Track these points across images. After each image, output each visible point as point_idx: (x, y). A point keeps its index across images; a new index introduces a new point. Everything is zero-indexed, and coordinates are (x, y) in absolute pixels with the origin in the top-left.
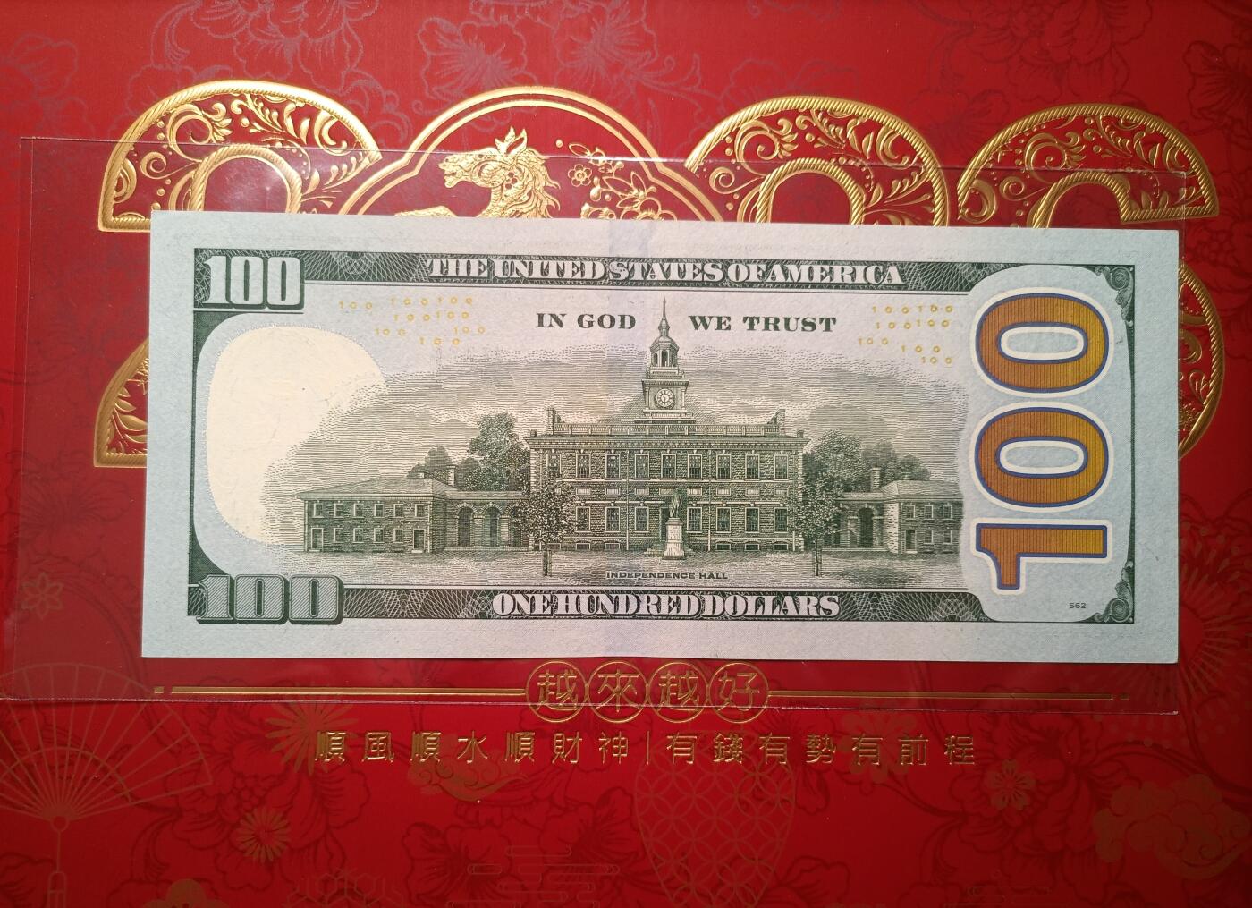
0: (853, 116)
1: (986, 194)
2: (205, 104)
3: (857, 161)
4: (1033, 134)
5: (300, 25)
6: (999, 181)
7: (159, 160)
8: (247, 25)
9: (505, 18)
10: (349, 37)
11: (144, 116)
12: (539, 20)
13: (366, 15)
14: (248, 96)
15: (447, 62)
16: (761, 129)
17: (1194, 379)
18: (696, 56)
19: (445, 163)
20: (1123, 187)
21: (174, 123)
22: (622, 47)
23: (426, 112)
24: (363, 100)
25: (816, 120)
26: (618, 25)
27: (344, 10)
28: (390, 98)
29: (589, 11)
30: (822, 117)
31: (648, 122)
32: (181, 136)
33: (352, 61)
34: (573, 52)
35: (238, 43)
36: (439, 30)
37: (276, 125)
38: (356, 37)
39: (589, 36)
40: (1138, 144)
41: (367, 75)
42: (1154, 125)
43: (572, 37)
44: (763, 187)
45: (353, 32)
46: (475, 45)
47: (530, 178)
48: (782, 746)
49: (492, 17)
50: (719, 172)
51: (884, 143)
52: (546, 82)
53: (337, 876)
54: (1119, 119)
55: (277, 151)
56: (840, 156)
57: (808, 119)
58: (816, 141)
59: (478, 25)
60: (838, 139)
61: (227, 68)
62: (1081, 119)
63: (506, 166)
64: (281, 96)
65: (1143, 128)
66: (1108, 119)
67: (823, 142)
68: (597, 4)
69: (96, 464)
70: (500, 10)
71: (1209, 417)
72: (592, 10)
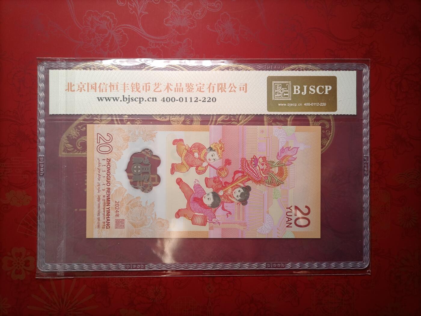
5: (107, 48)
8: (95, 49)
9: (157, 46)
12: (166, 46)
13: (123, 46)
17: (327, 132)
18: (204, 54)
22: (186, 53)
26: (185, 47)
27: (118, 45)
35: (92, 53)
36: (141, 49)
39: (178, 50)
45: (120, 50)
46: (150, 53)
49: (154, 46)
59: (151, 48)
68: (180, 42)
69: (60, 156)
70: (156, 44)
71: (331, 141)
72: (179, 44)
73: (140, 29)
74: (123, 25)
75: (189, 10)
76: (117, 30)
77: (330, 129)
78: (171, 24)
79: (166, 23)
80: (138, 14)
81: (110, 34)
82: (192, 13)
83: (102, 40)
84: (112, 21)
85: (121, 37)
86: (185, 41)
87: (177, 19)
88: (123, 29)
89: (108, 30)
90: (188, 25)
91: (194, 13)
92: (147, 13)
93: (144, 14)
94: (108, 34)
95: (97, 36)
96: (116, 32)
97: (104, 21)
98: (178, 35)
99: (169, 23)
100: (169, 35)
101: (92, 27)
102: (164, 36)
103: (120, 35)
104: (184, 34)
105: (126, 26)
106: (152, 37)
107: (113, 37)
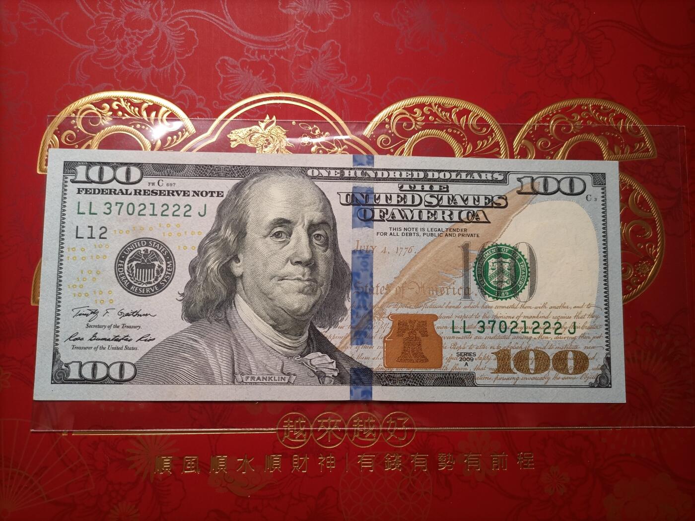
0: (455, 107)
1: (529, 147)
2: (98, 104)
3: (457, 131)
4: (554, 115)
5: (151, 61)
6: (536, 141)
7: (72, 135)
8: (122, 62)
9: (263, 57)
10: (178, 67)
11: (64, 111)
12: (282, 57)
14: (122, 100)
15: (232, 80)
16: (405, 114)
17: (649, 247)
18: (368, 75)
19: (230, 134)
20: (604, 143)
21: (81, 114)
22: (328, 71)
23: (221, 107)
24: (185, 101)
25: (435, 109)
26: (325, 60)
27: (175, 53)
28: (200, 100)
29: (309, 52)
30: (438, 108)
31: (343, 111)
32: (84, 122)
33: (179, 80)
34: (301, 74)
35: (117, 71)
36: (228, 64)
37: (137, 115)
38: (182, 68)
39: (310, 66)
40: (611, 120)
41: (188, 87)
42: (619, 110)
43: (300, 66)
44: (406, 145)
45: (180, 65)
46: (247, 70)
47: (278, 142)
48: (424, 460)
49: (256, 55)
50: (382, 138)
51: (472, 121)
52: (286, 90)
54: (600, 106)
55: (138, 129)
56: (449, 128)
57: (430, 108)
58: (435, 120)
59: (249, 60)
60: (447, 118)
61: (110, 84)
62: (580, 106)
63: (264, 136)
64: (140, 99)
65: (613, 111)
66: (594, 107)
67: (439, 121)
68: (314, 48)
70: (261, 52)
71: (658, 268)
72: (311, 52)
73: (224, 18)
74: (187, 11)
76: (176, 20)
77: (654, 240)
79: (283, 7)
81: (157, 28)
83: (140, 43)
85: (182, 36)
86: (325, 46)
88: (187, 19)
89: (153, 21)
90: (333, 12)
94: (152, 30)
95: (128, 34)
96: (171, 25)
97: (145, 3)
98: (310, 32)
99: (290, 8)
100: (290, 32)
101: (117, 14)
102: (280, 35)
103: (181, 32)
104: (322, 31)
105: (194, 13)
106: (252, 37)
107: (164, 37)
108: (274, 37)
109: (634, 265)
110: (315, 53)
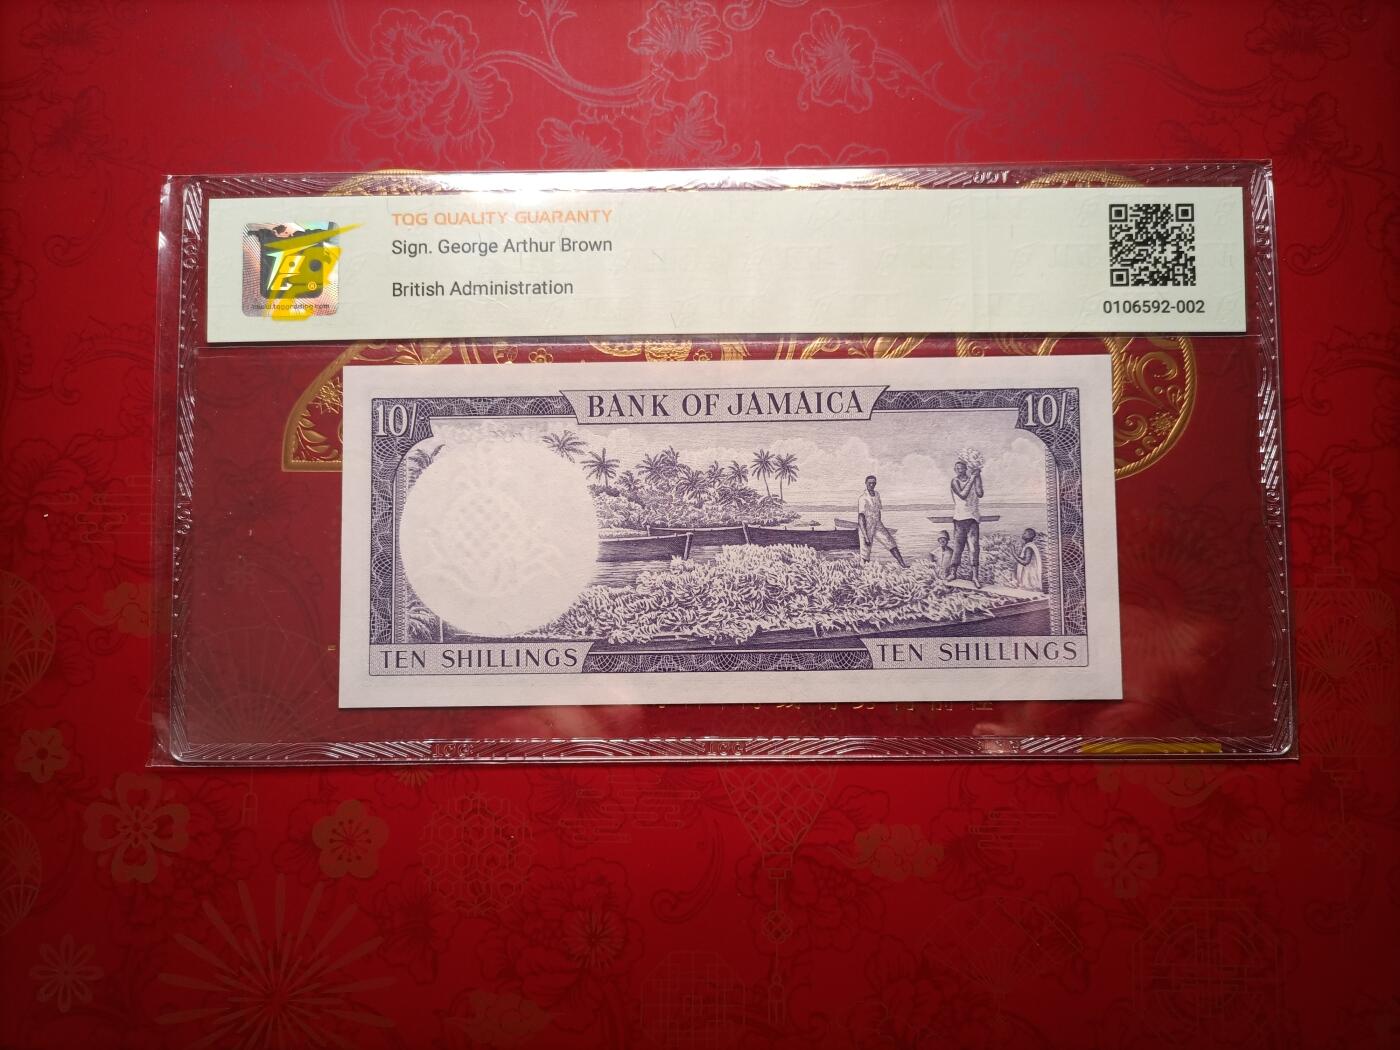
8: (405, 127)
9: (605, 118)
10: (483, 134)
12: (632, 118)
17: (1171, 392)
18: (757, 142)
22: (699, 137)
26: (695, 120)
27: (480, 114)
33: (486, 154)
34: (660, 143)
35: (398, 141)
36: (554, 128)
38: (490, 135)
39: (672, 130)
41: (498, 164)
43: (659, 131)
45: (487, 131)
46: (582, 138)
49: (595, 116)
53: (471, 797)
59: (584, 123)
61: (388, 160)
68: (678, 104)
69: (284, 469)
70: (602, 111)
71: (1184, 422)
72: (675, 109)
73: (550, 62)
74: (497, 53)
75: (708, 4)
76: (478, 67)
77: (1180, 382)
78: (651, 46)
79: (634, 44)
80: (543, 19)
81: (454, 79)
82: (720, 13)
83: (430, 100)
84: (462, 42)
85: (489, 90)
86: (695, 100)
87: (670, 29)
88: (496, 65)
89: (449, 69)
90: (706, 50)
91: (725, 13)
92: (574, 14)
93: (563, 18)
94: (447, 81)
95: (413, 88)
96: (474, 74)
97: (436, 41)
98: (672, 80)
99: (645, 45)
100: (643, 80)
101: (399, 59)
102: (629, 86)
103: (488, 84)
104: (690, 79)
105: (507, 56)
106: (589, 89)
107: (464, 92)
108: (620, 88)
109: (1148, 418)
110: (679, 111)
